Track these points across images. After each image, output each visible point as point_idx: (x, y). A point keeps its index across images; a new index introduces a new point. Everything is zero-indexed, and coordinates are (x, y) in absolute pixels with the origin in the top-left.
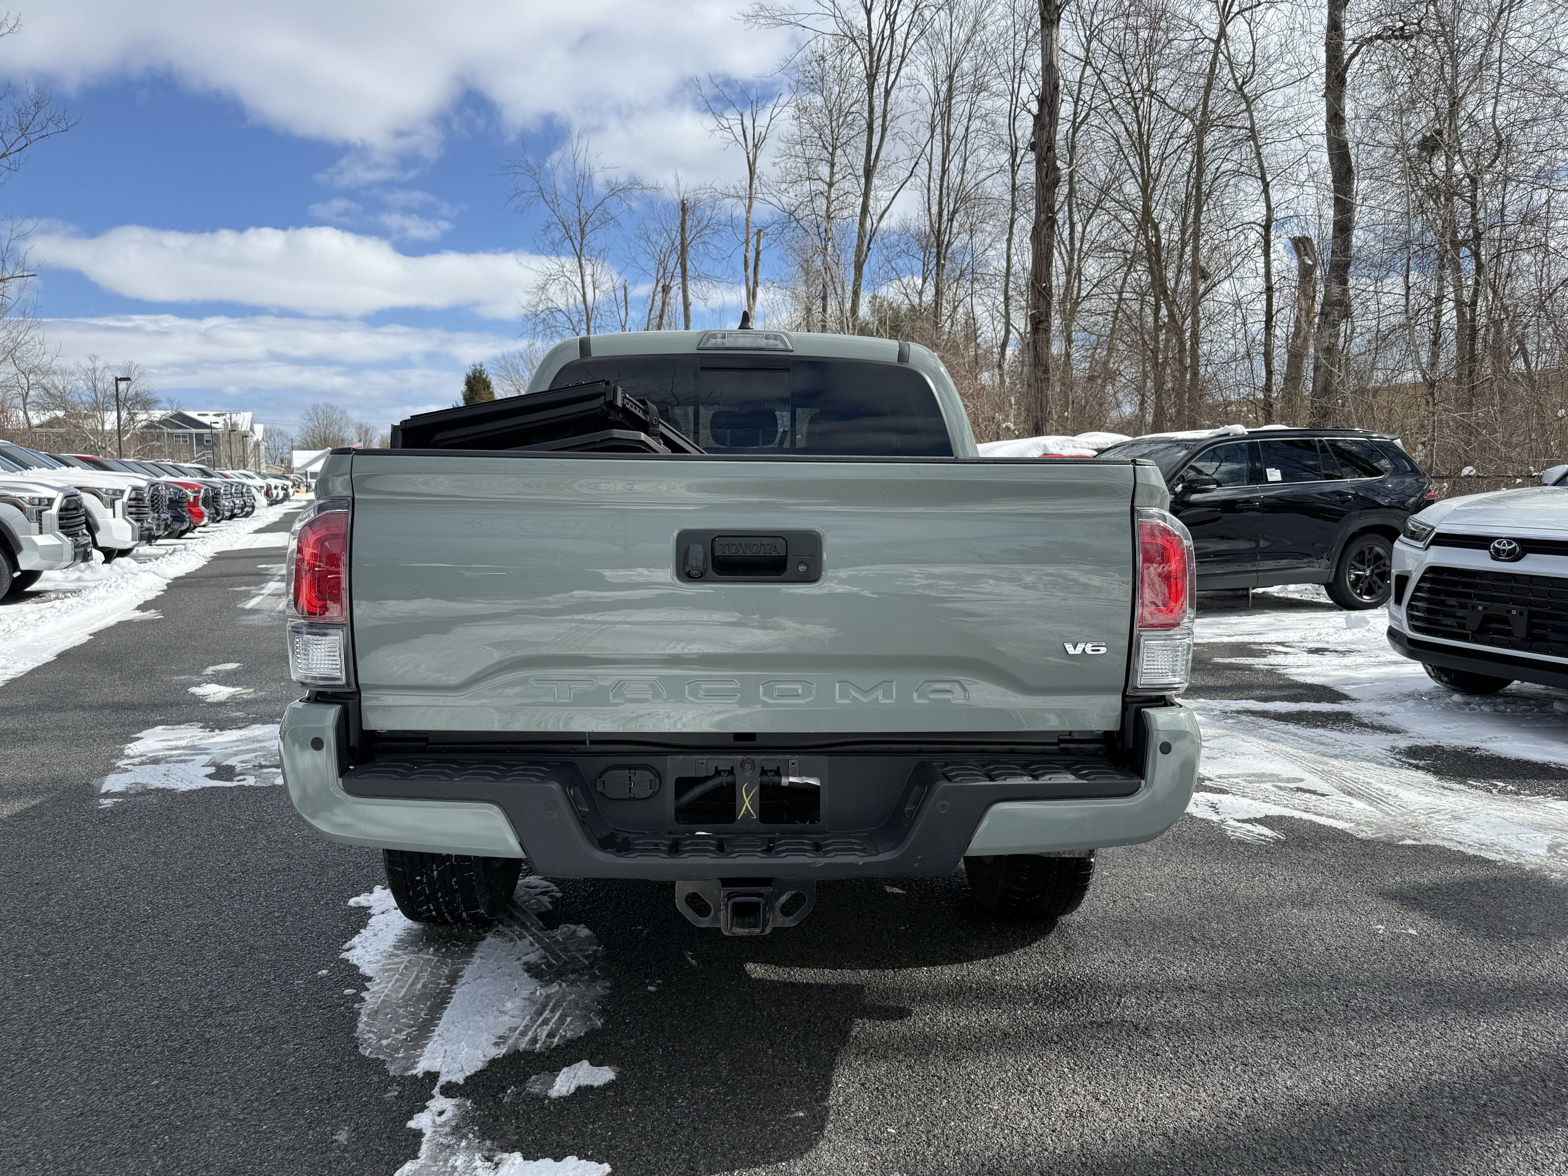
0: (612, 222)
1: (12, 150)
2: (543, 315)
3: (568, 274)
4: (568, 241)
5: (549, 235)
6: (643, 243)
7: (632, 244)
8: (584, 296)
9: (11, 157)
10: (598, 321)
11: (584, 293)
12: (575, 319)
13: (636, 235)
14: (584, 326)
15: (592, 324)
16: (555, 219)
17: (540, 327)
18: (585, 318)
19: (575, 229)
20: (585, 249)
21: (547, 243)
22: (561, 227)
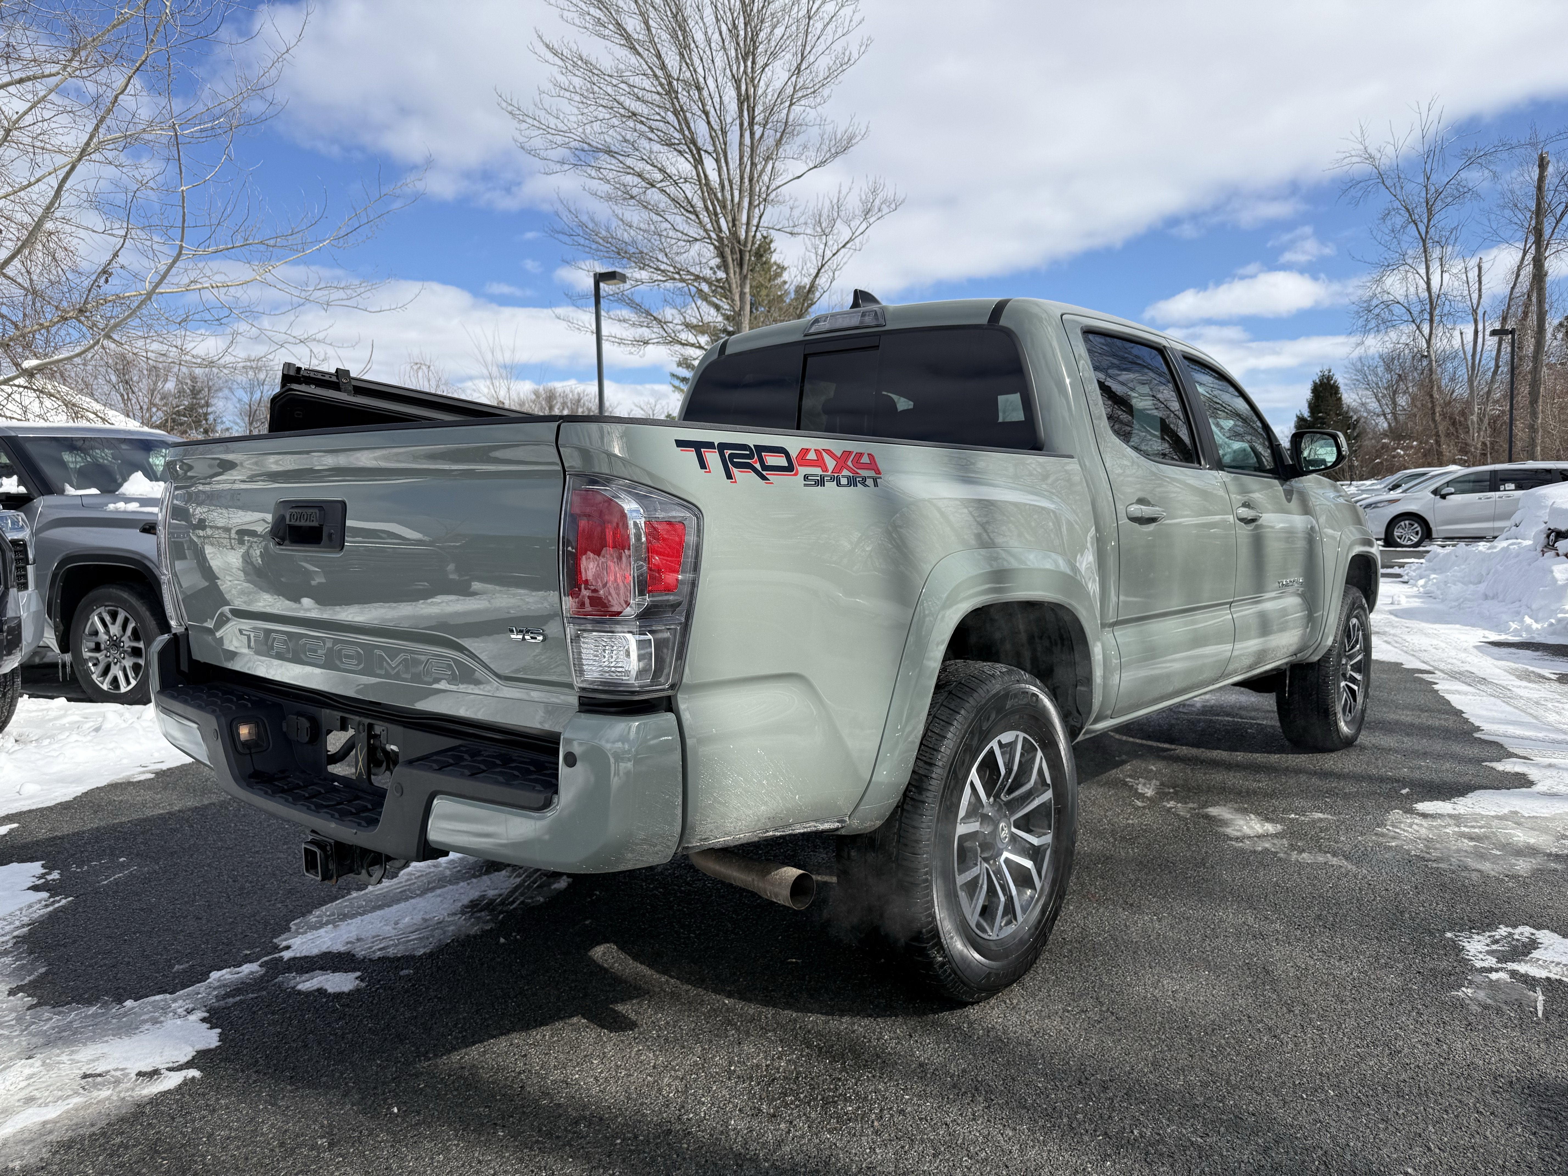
0: (1468, 195)
1: (857, 233)
2: (1377, 311)
3: (1410, 261)
4: (1412, 225)
5: (1389, 223)
6: (1508, 213)
7: (1493, 217)
8: (1428, 283)
9: (857, 241)
10: (1447, 308)
11: (1428, 279)
12: (1416, 310)
13: (1498, 206)
14: (1427, 316)
15: (1437, 312)
16: (1397, 204)
17: (1373, 323)
18: (1428, 307)
19: (1422, 210)
20: (1432, 231)
21: (1387, 231)
22: (1403, 212)
